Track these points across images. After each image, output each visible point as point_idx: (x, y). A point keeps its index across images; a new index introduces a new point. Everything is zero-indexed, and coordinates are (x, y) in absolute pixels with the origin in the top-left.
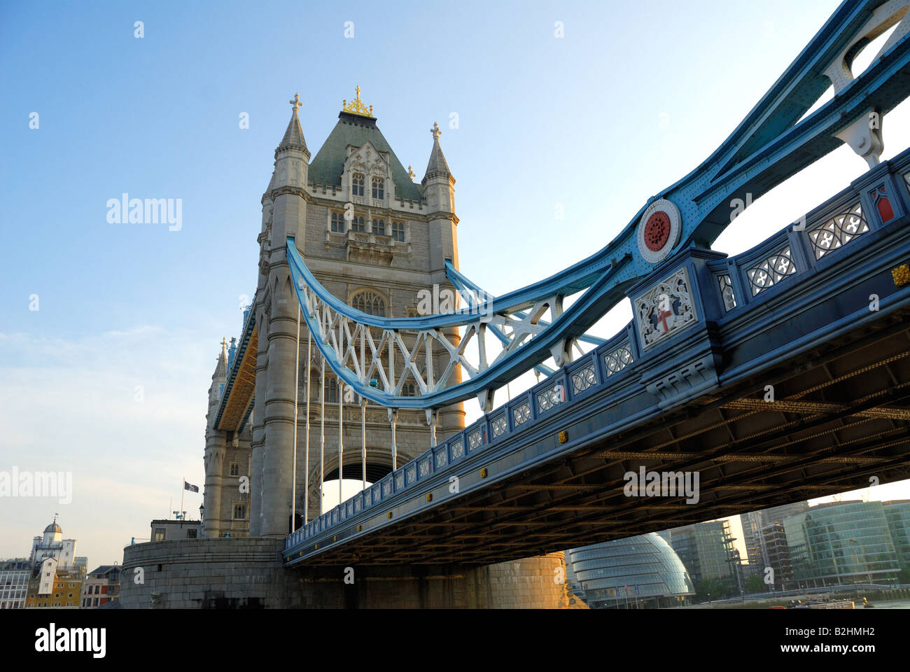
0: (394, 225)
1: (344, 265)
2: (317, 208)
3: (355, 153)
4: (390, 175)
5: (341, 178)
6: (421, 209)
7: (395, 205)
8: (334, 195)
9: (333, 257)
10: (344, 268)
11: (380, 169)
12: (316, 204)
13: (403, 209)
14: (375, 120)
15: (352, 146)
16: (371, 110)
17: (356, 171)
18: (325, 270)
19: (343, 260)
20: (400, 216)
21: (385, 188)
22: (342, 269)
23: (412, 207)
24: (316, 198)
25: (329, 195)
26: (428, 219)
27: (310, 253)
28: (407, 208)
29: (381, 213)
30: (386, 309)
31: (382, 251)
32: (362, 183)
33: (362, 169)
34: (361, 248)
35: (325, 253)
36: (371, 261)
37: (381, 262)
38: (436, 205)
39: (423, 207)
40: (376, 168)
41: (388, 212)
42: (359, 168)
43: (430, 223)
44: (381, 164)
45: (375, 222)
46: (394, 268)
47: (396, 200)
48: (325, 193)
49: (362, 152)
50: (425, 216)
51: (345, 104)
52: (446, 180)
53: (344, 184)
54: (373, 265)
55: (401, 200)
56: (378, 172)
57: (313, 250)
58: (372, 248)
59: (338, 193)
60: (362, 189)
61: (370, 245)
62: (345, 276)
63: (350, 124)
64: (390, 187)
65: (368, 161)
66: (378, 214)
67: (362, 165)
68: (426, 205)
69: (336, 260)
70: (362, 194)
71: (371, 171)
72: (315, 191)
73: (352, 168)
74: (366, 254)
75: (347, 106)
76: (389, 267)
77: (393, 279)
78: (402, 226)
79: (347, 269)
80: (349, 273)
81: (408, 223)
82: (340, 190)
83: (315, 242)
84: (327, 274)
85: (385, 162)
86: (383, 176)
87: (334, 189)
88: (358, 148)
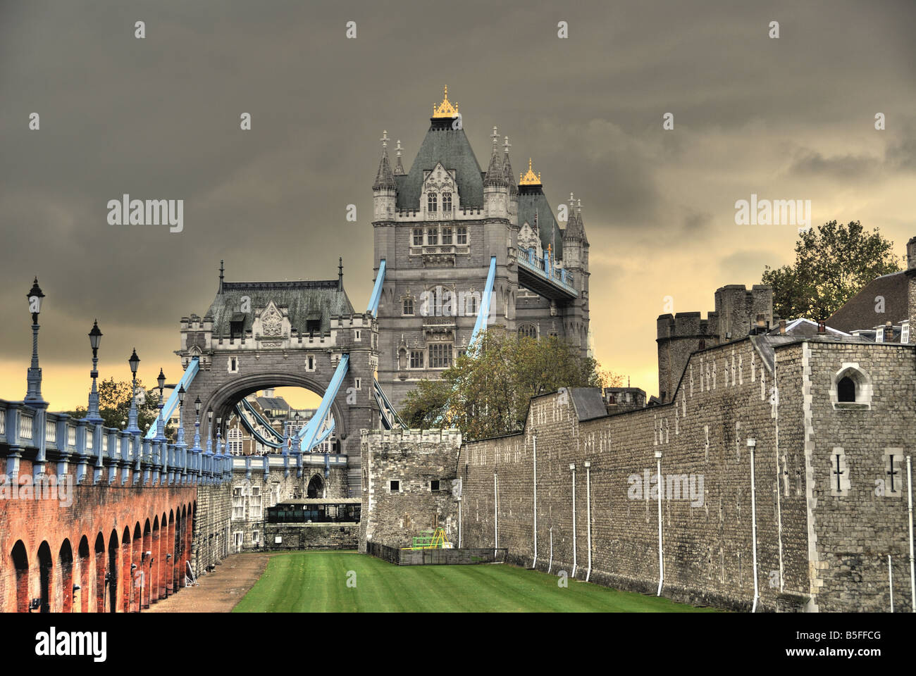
0: (458, 232)
1: (422, 271)
2: (402, 230)
3: (429, 175)
4: (456, 189)
5: (419, 200)
6: (479, 214)
7: (459, 215)
8: (414, 216)
9: (414, 266)
11: (448, 185)
12: (401, 227)
13: (465, 218)
15: (427, 170)
17: (430, 192)
18: (409, 278)
19: (420, 267)
20: (463, 224)
21: (452, 202)
22: (420, 274)
23: (472, 214)
24: (401, 222)
25: (411, 218)
26: (483, 223)
27: (399, 266)
28: (468, 217)
29: (448, 224)
31: (446, 258)
32: (435, 200)
33: (435, 189)
34: (431, 258)
36: (440, 265)
37: (446, 266)
39: (481, 212)
40: (445, 185)
41: (453, 222)
42: (433, 189)
43: (484, 226)
45: (444, 232)
46: (457, 268)
47: (461, 210)
48: (408, 216)
49: (435, 174)
50: (481, 221)
53: (422, 205)
54: (443, 268)
55: (465, 210)
56: (446, 188)
58: (438, 257)
59: (417, 214)
60: (435, 205)
62: (422, 280)
64: (455, 200)
65: (440, 181)
66: (446, 226)
67: (434, 185)
68: (483, 209)
69: (417, 268)
70: (435, 210)
71: (441, 189)
72: (401, 216)
73: (427, 189)
74: (435, 261)
76: (453, 268)
77: (457, 276)
78: (464, 231)
79: (423, 274)
80: (426, 277)
81: (469, 228)
82: (419, 211)
83: (403, 257)
84: (411, 280)
85: (452, 178)
86: (450, 191)
87: (415, 211)
88: (432, 171)
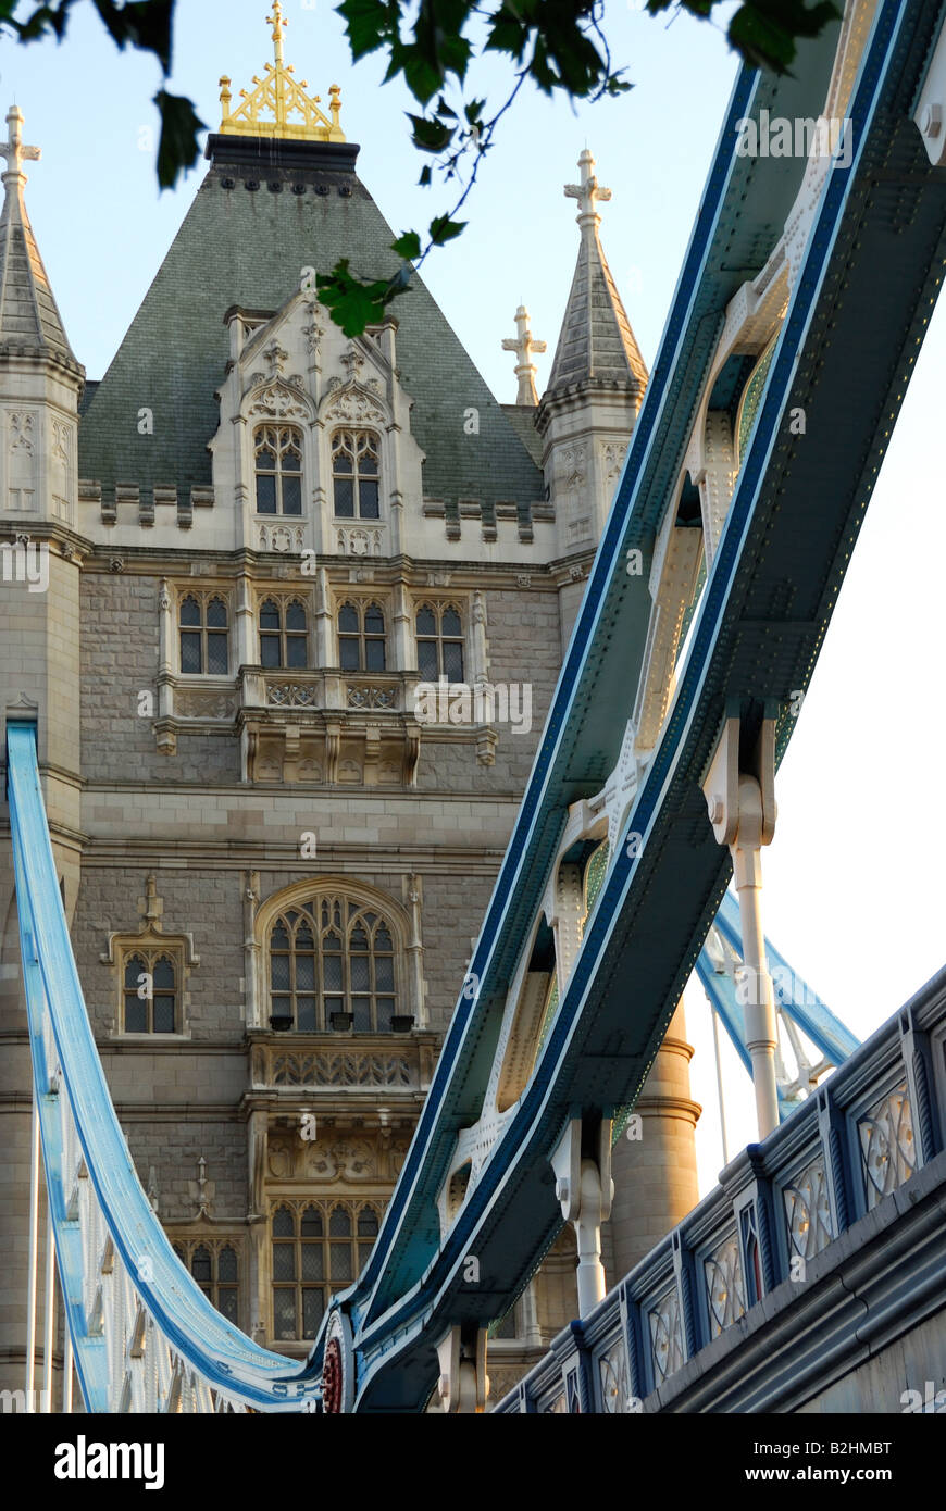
0: (425, 618)
1: (233, 802)
2: (121, 586)
3: (261, 335)
4: (401, 413)
5: (209, 452)
6: (527, 538)
7: (424, 537)
8: (185, 525)
9: (190, 775)
10: (230, 814)
11: (361, 392)
12: (114, 571)
13: (456, 552)
14: (350, 152)
15: (247, 313)
16: (335, 106)
17: (266, 416)
18: (160, 831)
19: (227, 781)
20: (447, 580)
21: (384, 473)
22: (222, 819)
23: (490, 537)
24: (115, 548)
25: (164, 531)
26: (554, 578)
27: (103, 771)
28: (471, 544)
29: (370, 576)
30: (399, 957)
31: (373, 734)
32: (293, 460)
33: (292, 403)
34: (292, 731)
35: (161, 761)
36: (336, 776)
37: (372, 778)
38: (585, 521)
39: (539, 529)
40: (343, 392)
41: (395, 570)
42: (277, 402)
43: (565, 593)
44: (366, 373)
45: (347, 613)
46: (425, 794)
47: (429, 514)
48: (147, 522)
49: (287, 333)
50: (545, 568)
51: (225, 97)
52: (623, 412)
53: (222, 477)
54: (347, 792)
55: (452, 513)
56: (351, 406)
57: (112, 758)
58: (334, 730)
59: (199, 516)
60: (294, 486)
61: (323, 717)
62: (237, 845)
63: (252, 187)
64: (402, 464)
65: (313, 369)
66: (360, 583)
67: (289, 387)
68: (550, 519)
69: (203, 785)
70: (294, 507)
71: (327, 408)
72: (109, 520)
73: (249, 403)
74: (313, 752)
75: (236, 102)
76: (405, 793)
77: (423, 836)
78: (454, 619)
79: (243, 817)
80: (253, 832)
81: (481, 605)
82: (209, 504)
83: (117, 725)
84: (174, 845)
85: (384, 364)
86: (373, 423)
87: (184, 502)
88: (272, 316)
